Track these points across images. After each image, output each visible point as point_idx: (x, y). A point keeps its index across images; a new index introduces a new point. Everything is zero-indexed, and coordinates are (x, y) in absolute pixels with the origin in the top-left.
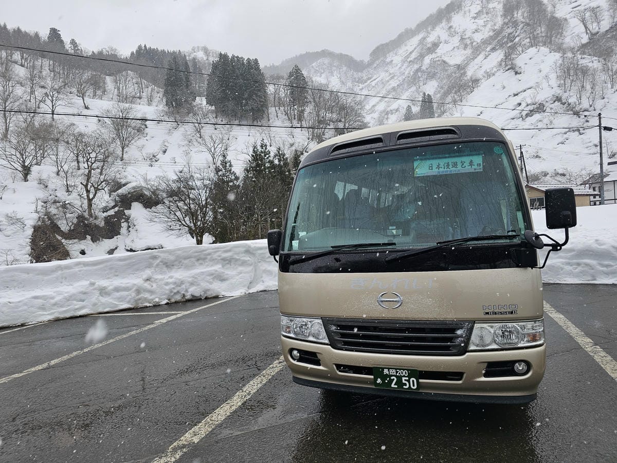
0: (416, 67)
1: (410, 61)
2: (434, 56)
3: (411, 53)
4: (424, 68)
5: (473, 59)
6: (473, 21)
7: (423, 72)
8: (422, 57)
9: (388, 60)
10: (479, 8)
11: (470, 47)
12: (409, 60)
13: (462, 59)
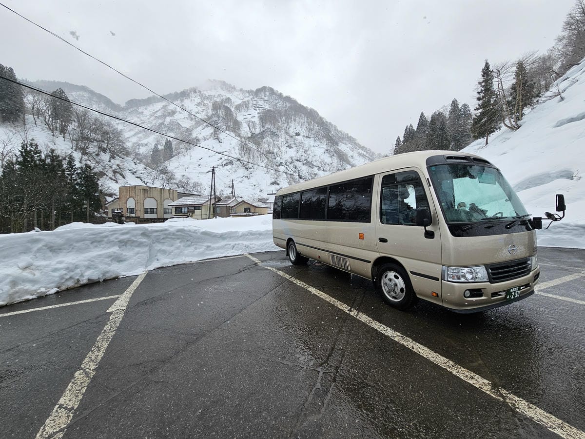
0: (160, 121)
1: (156, 117)
2: (172, 118)
3: (157, 112)
4: (166, 123)
5: (196, 127)
6: (196, 106)
7: (165, 125)
8: (164, 116)
9: (140, 111)
10: (199, 101)
11: (194, 120)
12: (155, 115)
13: (189, 125)
